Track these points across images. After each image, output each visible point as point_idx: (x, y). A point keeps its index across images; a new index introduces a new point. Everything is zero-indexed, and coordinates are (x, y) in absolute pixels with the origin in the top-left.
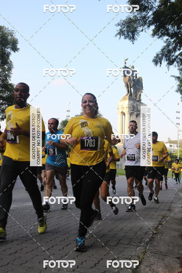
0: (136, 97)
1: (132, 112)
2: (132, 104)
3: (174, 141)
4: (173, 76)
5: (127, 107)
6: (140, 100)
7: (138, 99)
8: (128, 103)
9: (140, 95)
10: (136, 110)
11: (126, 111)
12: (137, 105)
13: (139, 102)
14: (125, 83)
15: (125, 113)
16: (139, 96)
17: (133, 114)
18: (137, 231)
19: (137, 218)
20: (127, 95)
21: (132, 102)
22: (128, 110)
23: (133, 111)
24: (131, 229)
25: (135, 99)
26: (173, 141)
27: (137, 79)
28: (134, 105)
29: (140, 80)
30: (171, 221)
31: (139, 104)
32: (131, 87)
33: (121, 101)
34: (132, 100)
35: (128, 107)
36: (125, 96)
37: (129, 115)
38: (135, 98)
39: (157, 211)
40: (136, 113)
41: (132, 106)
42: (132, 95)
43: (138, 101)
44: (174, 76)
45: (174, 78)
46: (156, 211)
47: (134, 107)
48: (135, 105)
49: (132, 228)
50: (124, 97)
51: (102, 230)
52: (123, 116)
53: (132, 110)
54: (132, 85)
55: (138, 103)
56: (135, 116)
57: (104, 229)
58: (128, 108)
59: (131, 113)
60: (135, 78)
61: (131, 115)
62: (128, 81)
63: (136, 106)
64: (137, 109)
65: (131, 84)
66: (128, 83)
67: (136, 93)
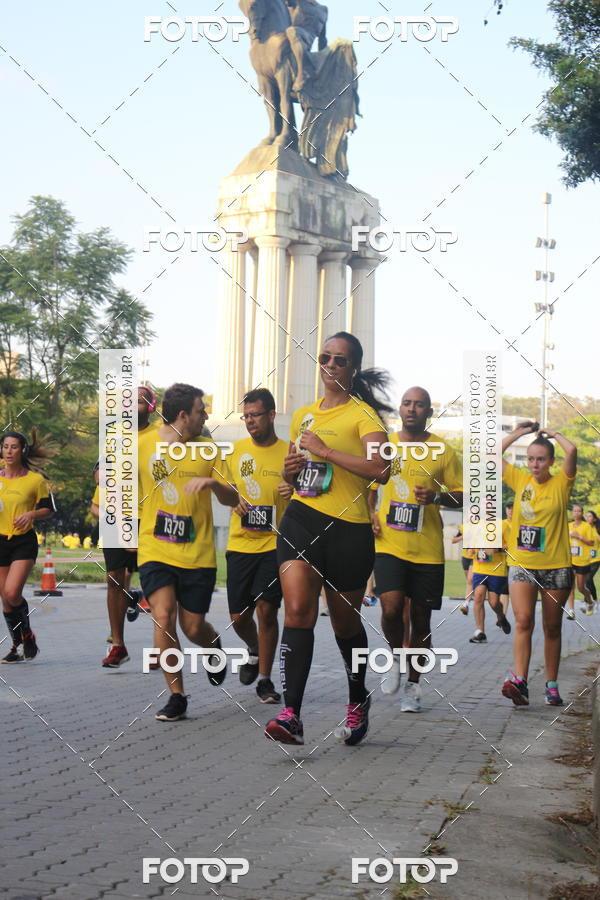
0: (319, 153)
1: (295, 236)
2: (295, 192)
3: (522, 401)
4: (521, 42)
5: (268, 211)
6: (338, 176)
7: (329, 167)
8: (275, 190)
9: (343, 146)
10: (318, 230)
11: (265, 230)
12: (325, 201)
13: (335, 183)
14: (260, 72)
15: (257, 241)
16: (334, 147)
17: (300, 248)
18: (311, 889)
19: (310, 820)
20: (272, 141)
21: (295, 180)
22: (277, 225)
23: (300, 230)
24: (273, 881)
25: (315, 166)
26: (516, 400)
27: (325, 52)
28: (310, 197)
29: (343, 58)
30: (494, 835)
31: (335, 195)
32: (292, 100)
33: (235, 174)
34: (296, 172)
35: (277, 212)
36: (260, 148)
37: (280, 254)
38: (314, 160)
39: (421, 779)
40: (316, 244)
41: (295, 205)
42: (300, 144)
43: (330, 177)
44: (527, 45)
45: (529, 57)
46: (416, 781)
47: (305, 209)
48: (313, 198)
49: (281, 876)
50: (254, 155)
51: (114, 886)
52: (248, 257)
53: (293, 228)
54: (297, 86)
55: (331, 189)
56: (313, 261)
57: (126, 881)
58: (273, 216)
59: (293, 243)
60: (315, 48)
61: (288, 256)
62: (279, 65)
63: (319, 207)
64: (323, 221)
65: (291, 83)
66: (279, 76)
67: (318, 130)
